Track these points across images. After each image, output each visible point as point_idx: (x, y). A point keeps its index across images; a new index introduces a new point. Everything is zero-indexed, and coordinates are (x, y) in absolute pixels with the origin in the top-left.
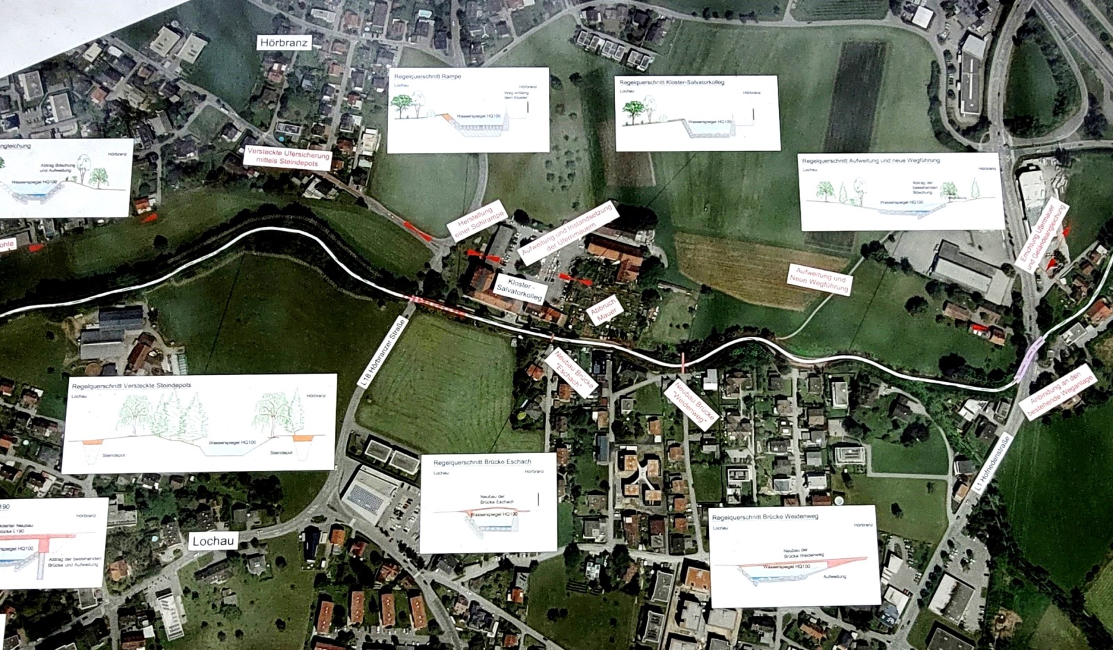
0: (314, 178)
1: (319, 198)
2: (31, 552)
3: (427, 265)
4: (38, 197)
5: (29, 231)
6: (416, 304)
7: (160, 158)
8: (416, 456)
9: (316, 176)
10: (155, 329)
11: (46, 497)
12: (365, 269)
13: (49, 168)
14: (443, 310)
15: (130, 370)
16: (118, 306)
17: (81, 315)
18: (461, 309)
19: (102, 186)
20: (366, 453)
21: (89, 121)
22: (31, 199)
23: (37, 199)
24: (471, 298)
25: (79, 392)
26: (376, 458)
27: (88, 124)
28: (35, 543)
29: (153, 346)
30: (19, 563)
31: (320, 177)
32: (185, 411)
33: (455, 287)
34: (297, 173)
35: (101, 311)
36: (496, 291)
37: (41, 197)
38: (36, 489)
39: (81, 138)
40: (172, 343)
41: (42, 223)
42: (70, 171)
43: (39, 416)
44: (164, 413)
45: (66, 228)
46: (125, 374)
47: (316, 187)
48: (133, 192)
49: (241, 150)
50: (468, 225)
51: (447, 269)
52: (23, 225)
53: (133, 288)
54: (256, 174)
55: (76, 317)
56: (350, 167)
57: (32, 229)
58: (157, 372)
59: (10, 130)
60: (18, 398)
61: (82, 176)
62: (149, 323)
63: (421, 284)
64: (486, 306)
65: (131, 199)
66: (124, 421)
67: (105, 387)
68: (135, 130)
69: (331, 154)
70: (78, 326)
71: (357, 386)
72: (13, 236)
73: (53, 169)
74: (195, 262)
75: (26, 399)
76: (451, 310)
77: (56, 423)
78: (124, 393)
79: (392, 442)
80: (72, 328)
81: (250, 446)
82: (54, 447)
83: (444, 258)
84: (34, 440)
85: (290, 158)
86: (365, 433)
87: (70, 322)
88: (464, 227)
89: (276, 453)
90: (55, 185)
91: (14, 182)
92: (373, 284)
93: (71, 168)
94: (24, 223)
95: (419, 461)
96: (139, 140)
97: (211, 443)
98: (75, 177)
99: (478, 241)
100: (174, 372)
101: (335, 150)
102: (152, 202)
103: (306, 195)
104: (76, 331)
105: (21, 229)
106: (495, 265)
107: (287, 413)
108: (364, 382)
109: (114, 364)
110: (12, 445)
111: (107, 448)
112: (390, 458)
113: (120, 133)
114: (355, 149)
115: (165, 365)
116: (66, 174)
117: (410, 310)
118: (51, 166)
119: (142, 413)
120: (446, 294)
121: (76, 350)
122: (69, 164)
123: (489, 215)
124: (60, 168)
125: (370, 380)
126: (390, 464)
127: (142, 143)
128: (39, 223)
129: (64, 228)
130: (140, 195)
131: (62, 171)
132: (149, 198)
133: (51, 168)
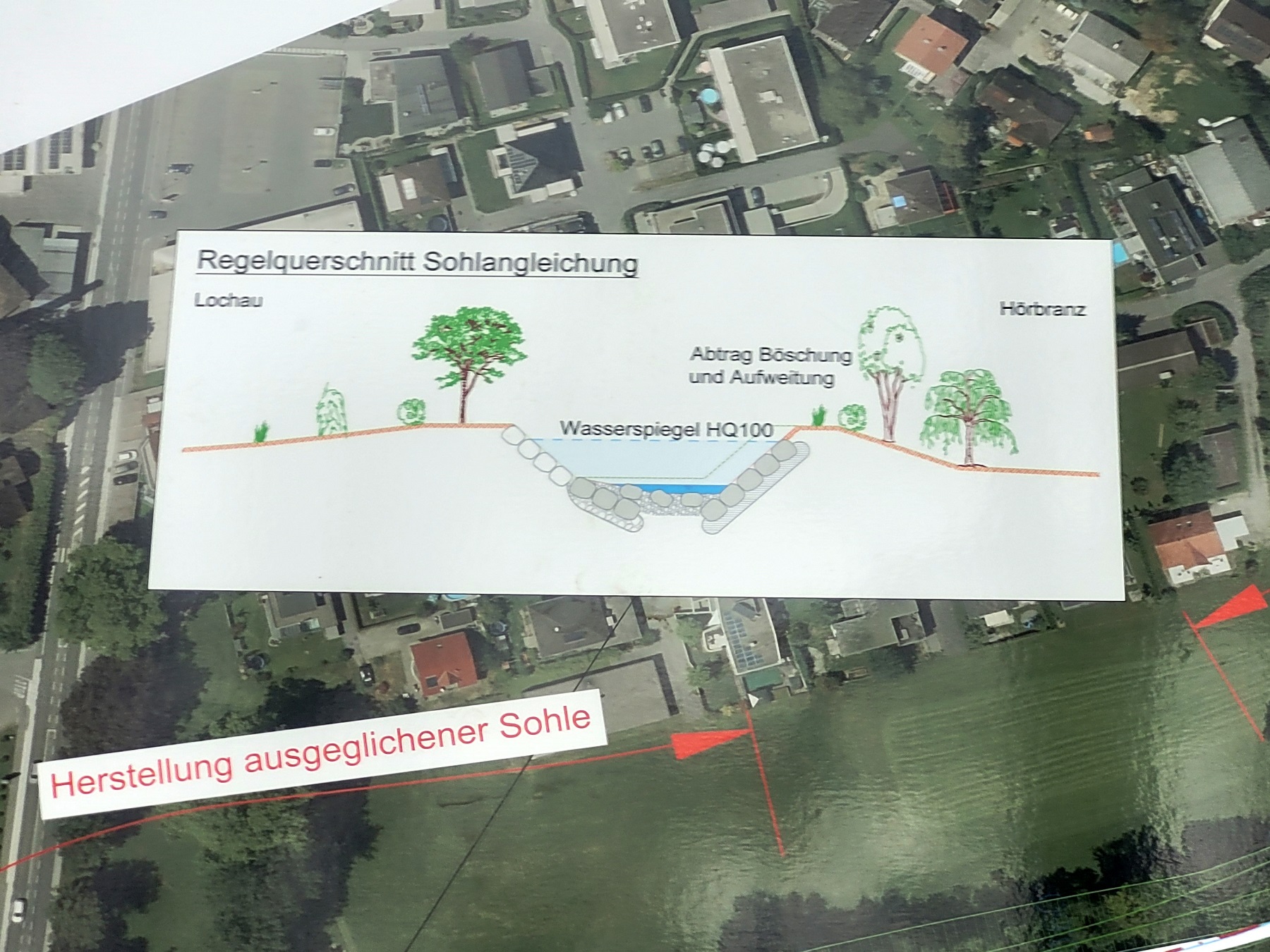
5: (658, 660)
7: (1242, 328)
13: (730, 367)
19: (985, 452)
21: (894, 158)
22: (661, 509)
27: (892, 173)
37: (703, 498)
39: (867, 231)
41: (716, 620)
42: (828, 382)
45: (835, 648)
52: (627, 628)
57: (673, 650)
59: (537, 195)
61: (889, 404)
65: (1127, 516)
68: (1112, 202)
72: (583, 680)
73: (751, 370)
91: (569, 428)
93: (834, 367)
94: (631, 619)
96: (1136, 247)
98: (856, 412)
102: (1231, 532)
105: (625, 647)
113: (1046, 212)
116: (815, 396)
118: (737, 356)
122: (822, 348)
124: (785, 368)
127: (1151, 262)
128: (702, 619)
129: (825, 649)
130: (1167, 499)
131: (782, 379)
132: (1214, 512)
133: (738, 365)
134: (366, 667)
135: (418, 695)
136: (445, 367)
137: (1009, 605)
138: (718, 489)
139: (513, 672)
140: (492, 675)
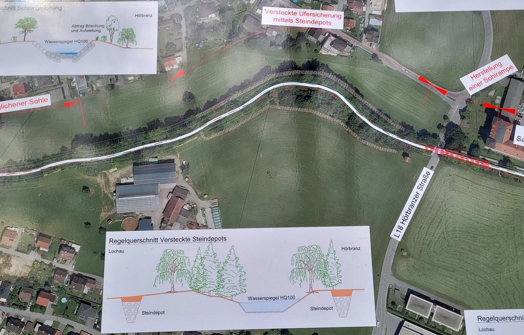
0: (329, 36)
1: (336, 55)
3: (445, 117)
4: (71, 55)
5: (62, 88)
6: (440, 156)
7: (184, 19)
8: (458, 311)
9: (330, 34)
10: (188, 182)
12: (386, 122)
13: (79, 29)
14: (467, 161)
15: (165, 224)
16: (151, 160)
17: (116, 169)
18: (484, 160)
19: (130, 45)
20: (407, 308)
22: (64, 58)
23: (70, 58)
24: (493, 150)
25: (116, 247)
26: (418, 314)
29: (187, 200)
31: (335, 36)
32: (221, 265)
33: (476, 138)
34: (313, 32)
35: (135, 164)
36: (515, 142)
37: (73, 55)
40: (206, 196)
41: (74, 80)
42: (99, 31)
43: (77, 272)
44: (201, 267)
45: (98, 85)
46: (161, 228)
47: (331, 44)
48: (160, 51)
49: (259, 11)
50: (481, 79)
51: (465, 121)
52: (56, 82)
53: (164, 142)
54: (275, 33)
55: (111, 171)
56: (362, 25)
57: (65, 86)
58: (193, 225)
60: (55, 254)
61: (112, 36)
62: (181, 177)
63: (442, 136)
64: (508, 157)
65: (158, 57)
66: (162, 276)
67: (141, 241)
69: (342, 14)
70: (112, 180)
71: (390, 238)
72: (47, 92)
73: (84, 29)
74: (223, 116)
75: (64, 254)
76: (475, 162)
77: (94, 279)
78: (160, 248)
79: (433, 297)
80: (107, 182)
81: (290, 302)
82: (92, 304)
83: (461, 111)
84: (72, 297)
85: (304, 18)
86: (404, 287)
87: (105, 175)
88: (476, 81)
89: (316, 309)
90: (86, 44)
91: (46, 42)
92: (395, 137)
93: (101, 28)
94: (57, 80)
95: (462, 317)
96: (163, 3)
97: (250, 298)
98: (105, 37)
99: (492, 93)
100: (209, 226)
101: (346, 10)
102: (178, 60)
103: (323, 52)
104: (112, 185)
105: (55, 86)
106: (512, 116)
107: (323, 266)
108: (397, 234)
109: (149, 218)
110: (50, 303)
111: (146, 305)
112: (432, 314)
114: (364, 9)
115: (200, 219)
116: (97, 34)
117: (435, 161)
118: (81, 26)
119: (179, 267)
120: (468, 146)
121: (113, 204)
122: (98, 24)
123: (498, 69)
124: (91, 28)
125: (403, 232)
126: (433, 320)
127: (166, 6)
128: (72, 80)
129: (96, 85)
130: (166, 54)
131: (90, 31)
132: (175, 56)
133: (81, 28)
134: (3, 91)
135: (13, 96)
136: (21, 30)
137: (133, 76)
138: (76, 53)
139: (33, 91)
140: (29, 92)
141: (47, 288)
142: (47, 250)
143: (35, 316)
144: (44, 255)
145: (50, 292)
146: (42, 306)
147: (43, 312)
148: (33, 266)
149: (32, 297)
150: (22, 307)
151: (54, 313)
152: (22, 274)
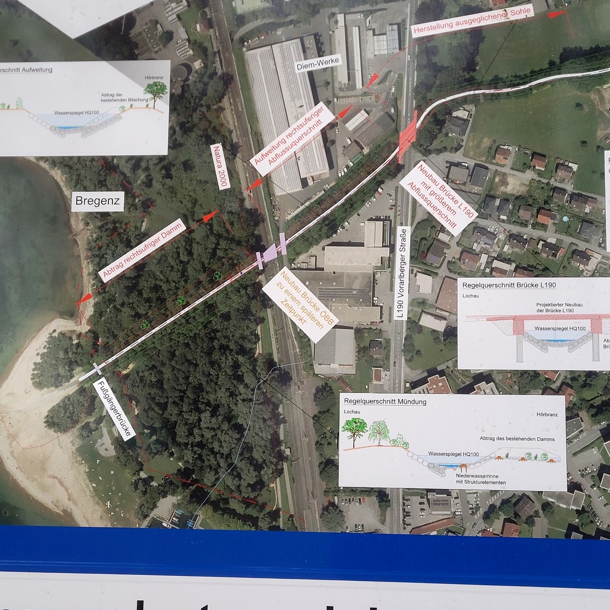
2: (584, 333)
11: (593, 276)
28: (587, 324)
30: (573, 345)
38: (582, 267)
43: (577, 192)
60: (552, 172)
75: (561, 173)
77: (595, 199)
82: (596, 223)
84: (574, 216)
110: (551, 221)
141: (546, 207)
142: (544, 169)
143: (537, 233)
144: (540, 174)
145: (550, 210)
146: (543, 224)
147: (545, 230)
148: (530, 185)
149: (533, 215)
150: (524, 224)
151: (556, 231)
152: (520, 192)
